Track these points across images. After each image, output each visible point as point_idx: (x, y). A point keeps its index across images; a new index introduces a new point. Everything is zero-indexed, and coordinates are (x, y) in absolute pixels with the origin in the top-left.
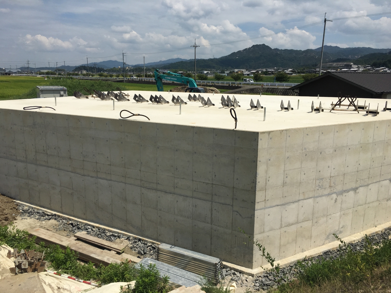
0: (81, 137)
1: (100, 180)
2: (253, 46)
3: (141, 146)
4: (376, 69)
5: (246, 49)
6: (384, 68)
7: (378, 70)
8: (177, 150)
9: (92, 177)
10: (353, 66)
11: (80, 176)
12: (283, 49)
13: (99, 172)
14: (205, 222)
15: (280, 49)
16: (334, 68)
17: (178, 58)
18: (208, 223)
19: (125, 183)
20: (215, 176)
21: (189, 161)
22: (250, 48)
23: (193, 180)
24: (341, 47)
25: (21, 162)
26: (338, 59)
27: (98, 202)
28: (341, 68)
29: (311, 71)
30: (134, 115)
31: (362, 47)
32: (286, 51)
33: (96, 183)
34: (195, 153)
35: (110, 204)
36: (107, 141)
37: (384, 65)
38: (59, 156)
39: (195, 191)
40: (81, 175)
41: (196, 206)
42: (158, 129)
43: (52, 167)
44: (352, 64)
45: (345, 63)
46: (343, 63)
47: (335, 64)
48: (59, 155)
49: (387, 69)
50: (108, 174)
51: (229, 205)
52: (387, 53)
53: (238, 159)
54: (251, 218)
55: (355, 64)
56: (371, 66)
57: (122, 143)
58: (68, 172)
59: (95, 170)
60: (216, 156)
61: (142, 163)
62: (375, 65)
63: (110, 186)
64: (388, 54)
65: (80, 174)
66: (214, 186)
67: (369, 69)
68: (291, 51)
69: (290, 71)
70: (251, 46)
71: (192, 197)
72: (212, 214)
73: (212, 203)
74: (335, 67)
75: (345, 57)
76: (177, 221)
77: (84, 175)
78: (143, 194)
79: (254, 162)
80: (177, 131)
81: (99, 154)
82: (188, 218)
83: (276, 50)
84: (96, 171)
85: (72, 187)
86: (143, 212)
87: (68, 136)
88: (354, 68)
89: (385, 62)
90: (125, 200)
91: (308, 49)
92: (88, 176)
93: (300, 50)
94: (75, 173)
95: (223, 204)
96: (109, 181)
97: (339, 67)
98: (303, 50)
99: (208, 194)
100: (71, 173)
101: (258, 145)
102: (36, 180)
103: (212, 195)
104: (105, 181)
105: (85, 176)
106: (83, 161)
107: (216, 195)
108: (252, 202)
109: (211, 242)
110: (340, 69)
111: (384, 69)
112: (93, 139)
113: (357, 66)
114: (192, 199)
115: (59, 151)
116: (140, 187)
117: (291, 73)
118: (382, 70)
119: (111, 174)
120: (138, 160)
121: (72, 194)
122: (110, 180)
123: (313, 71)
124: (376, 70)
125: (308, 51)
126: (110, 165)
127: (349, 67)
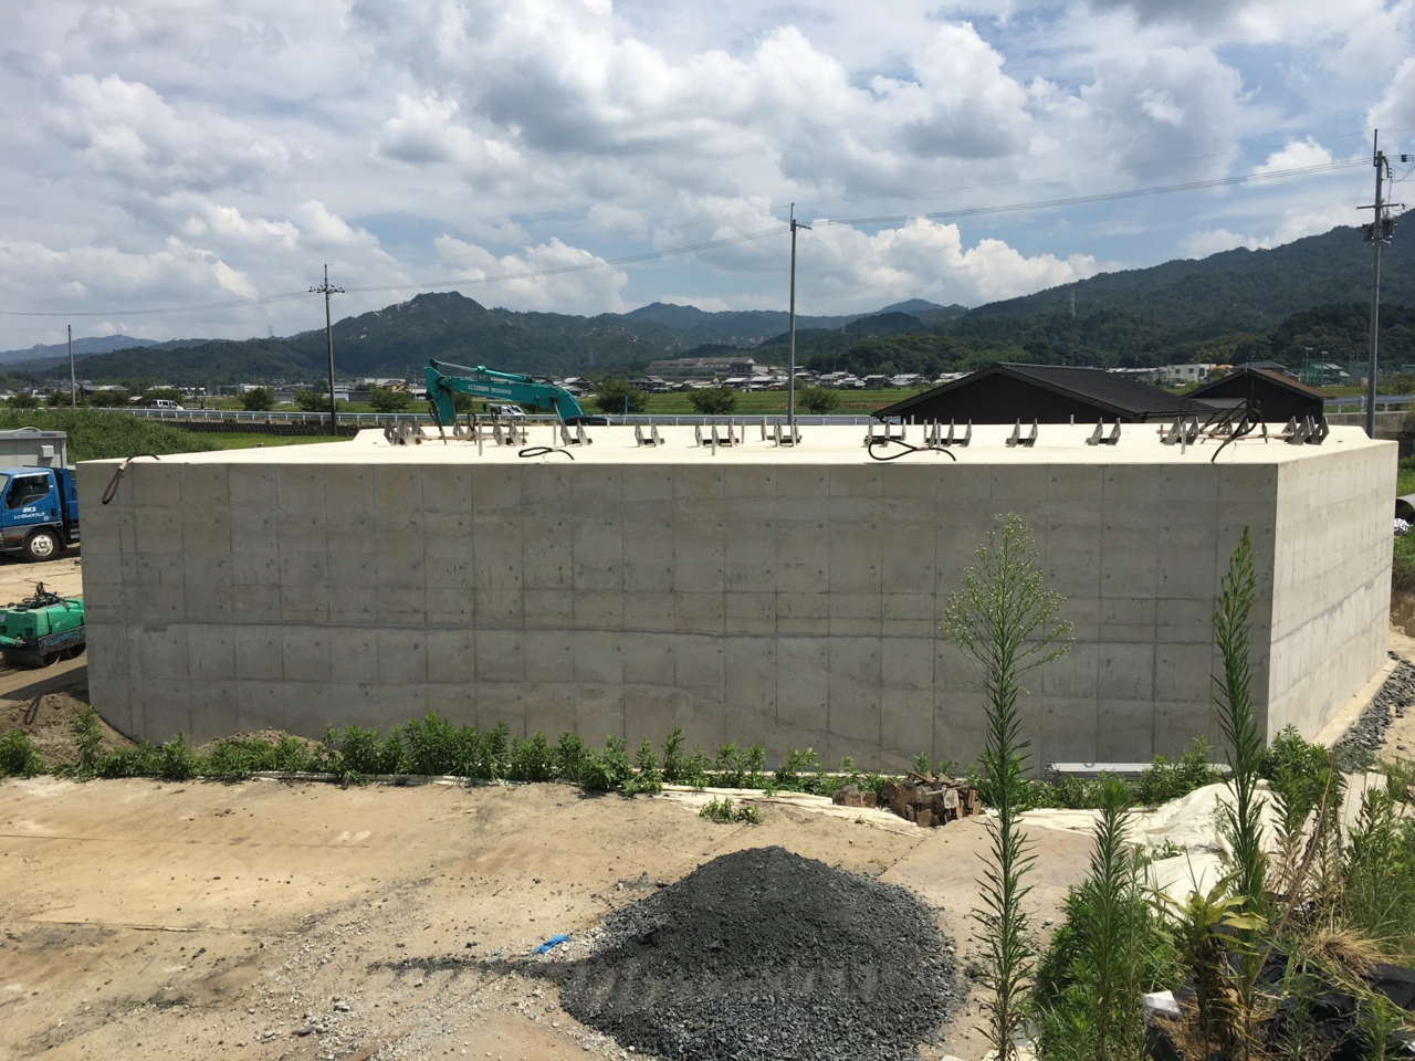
0: (720, 525)
1: (784, 640)
2: (419, 297)
3: (941, 527)
4: (822, 377)
5: (394, 306)
6: (842, 373)
7: (829, 380)
8: (1054, 528)
9: (756, 636)
10: (754, 368)
11: (708, 639)
12: (524, 310)
13: (786, 617)
14: (1135, 699)
15: (514, 311)
16: (701, 376)
17: (117, 338)
18: (1143, 699)
19: (881, 637)
20: (1166, 577)
21: (1088, 552)
22: (406, 306)
23: (1100, 598)
24: (703, 310)
25: (448, 629)
26: (701, 346)
27: (774, 707)
28: (724, 373)
29: (637, 384)
30: (915, 449)
31: (763, 310)
32: (533, 317)
33: (771, 653)
34: (1109, 528)
35: (823, 705)
36: (821, 526)
37: (841, 365)
38: (624, 591)
39: (1106, 624)
40: (712, 636)
41: (1109, 661)
42: (996, 480)
43: (591, 629)
44: (751, 361)
45: (732, 360)
46: (723, 360)
47: (701, 363)
48: (625, 588)
49: (851, 378)
50: (820, 618)
51: (1203, 643)
52: (840, 330)
53: (1226, 529)
54: (1261, 663)
55: (758, 362)
56: (808, 369)
57: (874, 526)
58: (661, 633)
59: (768, 616)
60: (1167, 529)
61: (940, 574)
62: (817, 366)
63: (823, 654)
64: (843, 332)
65: (709, 635)
66: (1161, 603)
67: (802, 377)
68: (551, 319)
69: (570, 384)
70: (409, 299)
71: (1098, 641)
72: (1154, 675)
73: (1155, 647)
74: (705, 371)
75: (719, 342)
76: (1050, 712)
77: (725, 636)
78: (940, 657)
79: (1268, 531)
80: (1055, 480)
81: (788, 565)
82: (1085, 696)
83: (500, 312)
84: (773, 616)
85: (674, 676)
86: (940, 708)
87: (668, 526)
88: (761, 374)
89: (844, 356)
90: (880, 683)
91: (605, 315)
92: (743, 634)
93: (580, 317)
94: (688, 633)
95: (1185, 644)
96: (820, 639)
97: (716, 373)
98: (588, 316)
99: (1145, 625)
100: (672, 636)
101: (1276, 492)
102: (512, 681)
103: (1157, 626)
104: (807, 641)
105: (730, 636)
106: (725, 592)
107: (1166, 624)
108: (1263, 627)
109: (1153, 744)
110: (718, 376)
111: (844, 377)
112: (768, 525)
113: (766, 369)
114: (1096, 645)
115: (627, 577)
116: (931, 640)
117: (575, 389)
118: (841, 381)
119: (829, 618)
120: (928, 568)
121: (672, 700)
122: (823, 637)
123: (644, 384)
124: (824, 380)
125: (606, 320)
126: (828, 593)
127: (744, 370)
